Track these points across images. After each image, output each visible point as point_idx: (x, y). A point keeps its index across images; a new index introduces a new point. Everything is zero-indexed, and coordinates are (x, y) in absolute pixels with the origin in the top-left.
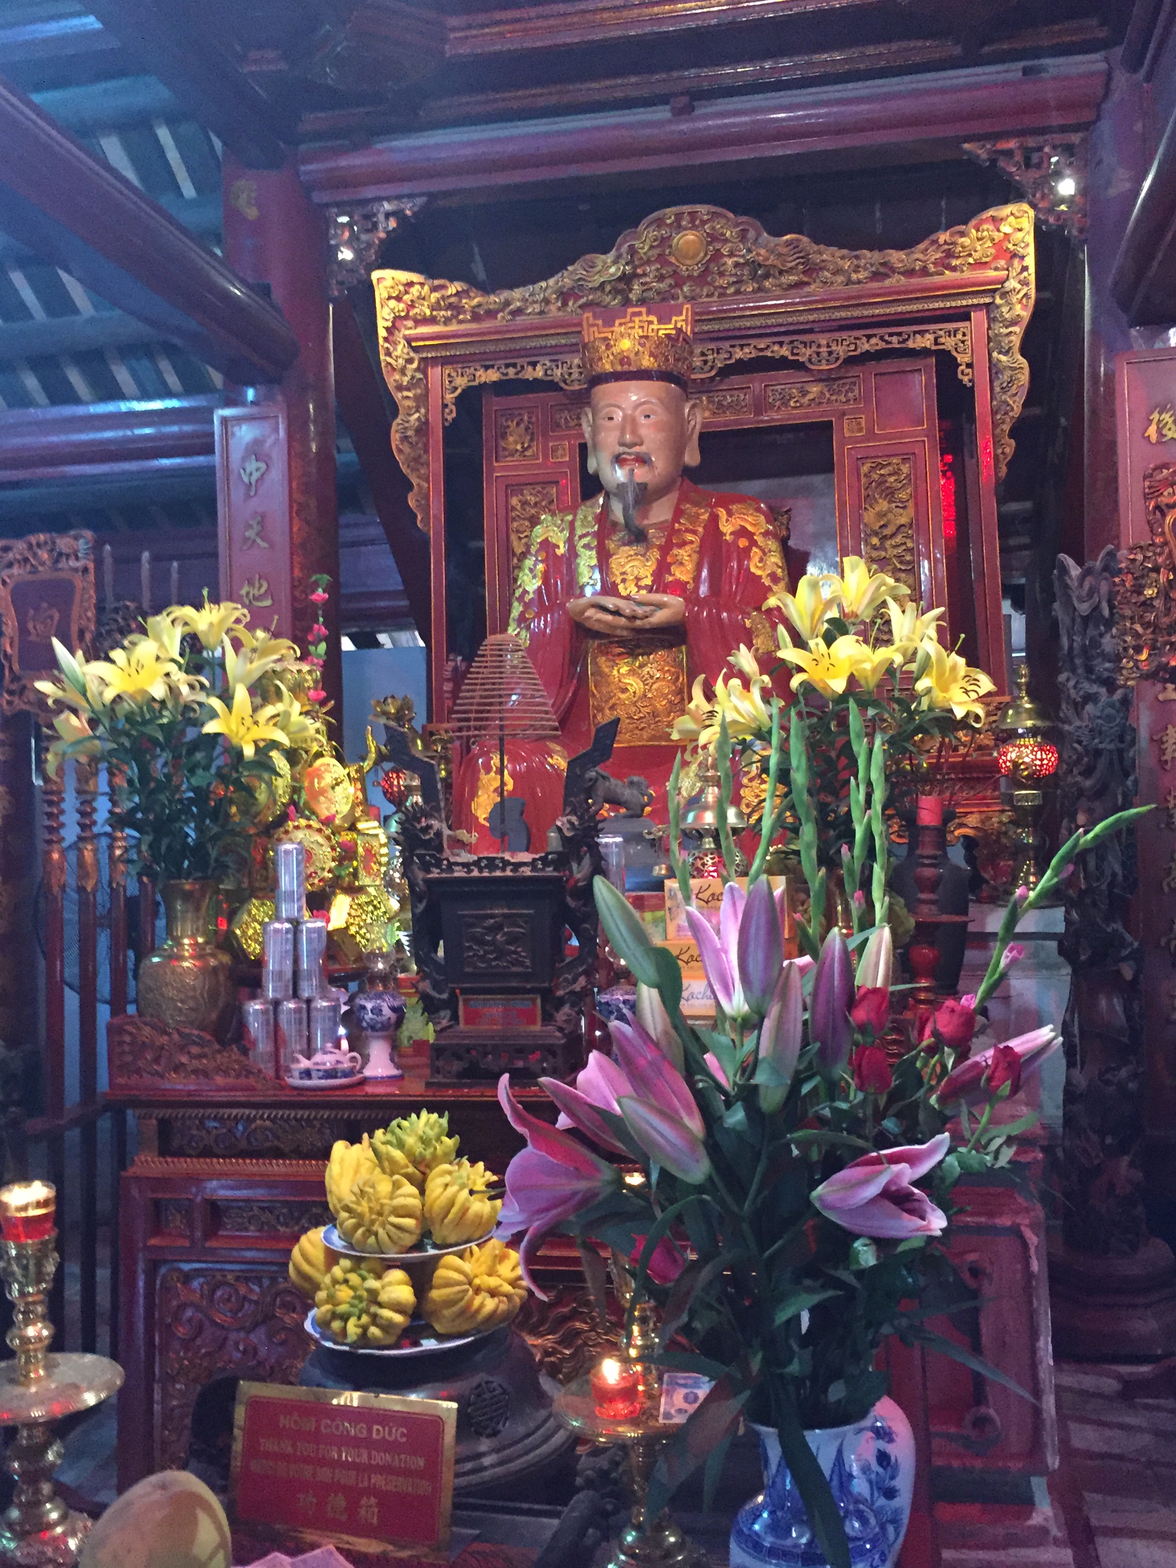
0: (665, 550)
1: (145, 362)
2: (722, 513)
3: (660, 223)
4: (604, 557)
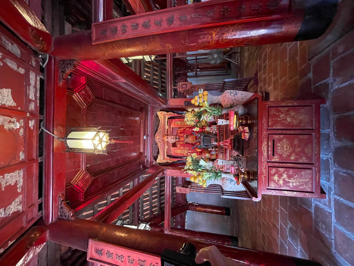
3: (156, 139)
4: (181, 141)
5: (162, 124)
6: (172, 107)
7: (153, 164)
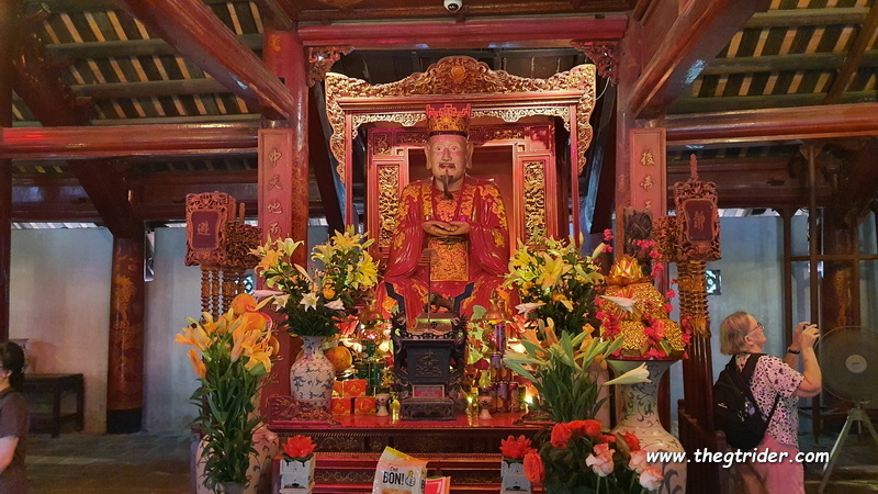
0: (459, 203)
1: (211, 100)
2: (481, 188)
3: (447, 63)
4: (435, 204)
5: (529, 92)
6: (620, 145)
7: (314, 54)
